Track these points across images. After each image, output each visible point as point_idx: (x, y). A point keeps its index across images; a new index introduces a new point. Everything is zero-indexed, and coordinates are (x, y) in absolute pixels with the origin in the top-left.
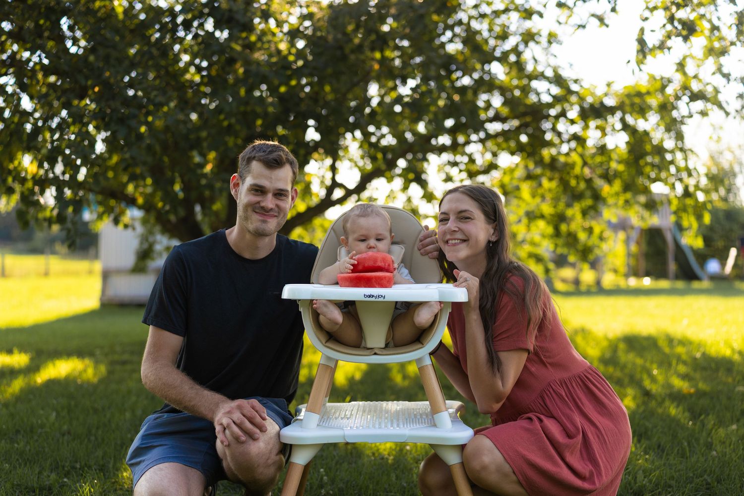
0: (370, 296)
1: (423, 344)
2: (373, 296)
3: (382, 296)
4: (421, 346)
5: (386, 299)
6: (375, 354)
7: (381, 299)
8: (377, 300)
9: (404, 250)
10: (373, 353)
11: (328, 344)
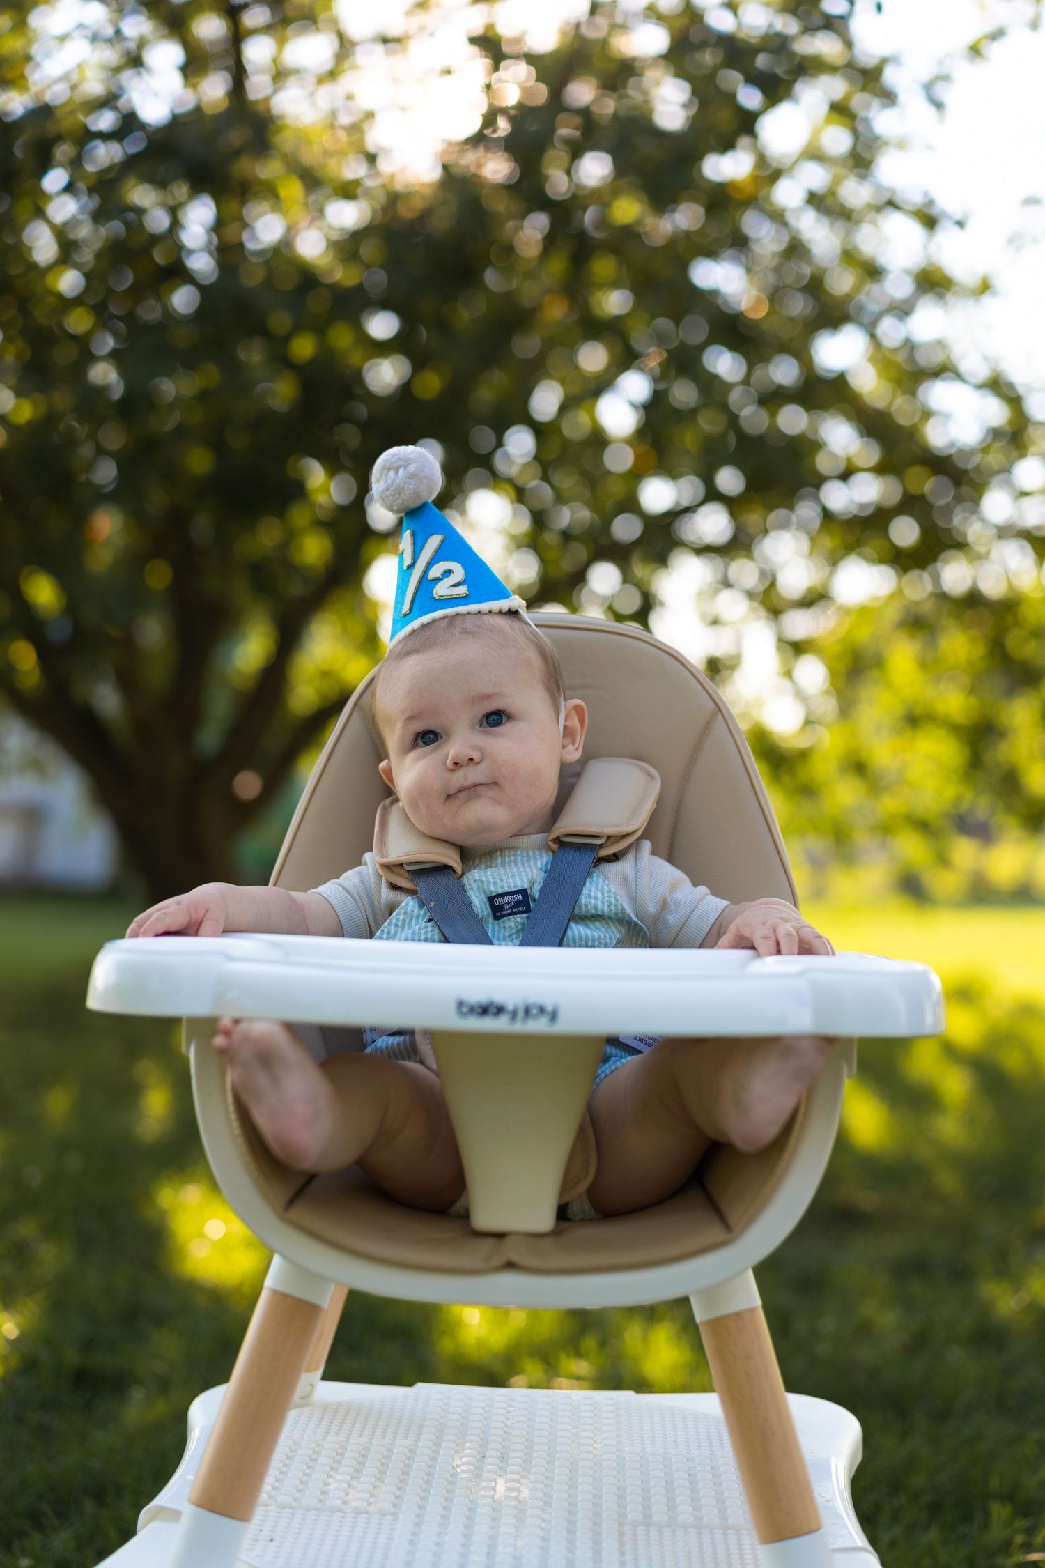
0: (485, 1010)
1: (727, 1226)
2: (500, 1010)
3: (542, 1010)
4: (717, 1233)
5: (564, 1026)
6: (510, 1266)
7: (539, 1026)
8: (520, 1027)
9: (657, 785)
10: (499, 1260)
11: (297, 1213)
